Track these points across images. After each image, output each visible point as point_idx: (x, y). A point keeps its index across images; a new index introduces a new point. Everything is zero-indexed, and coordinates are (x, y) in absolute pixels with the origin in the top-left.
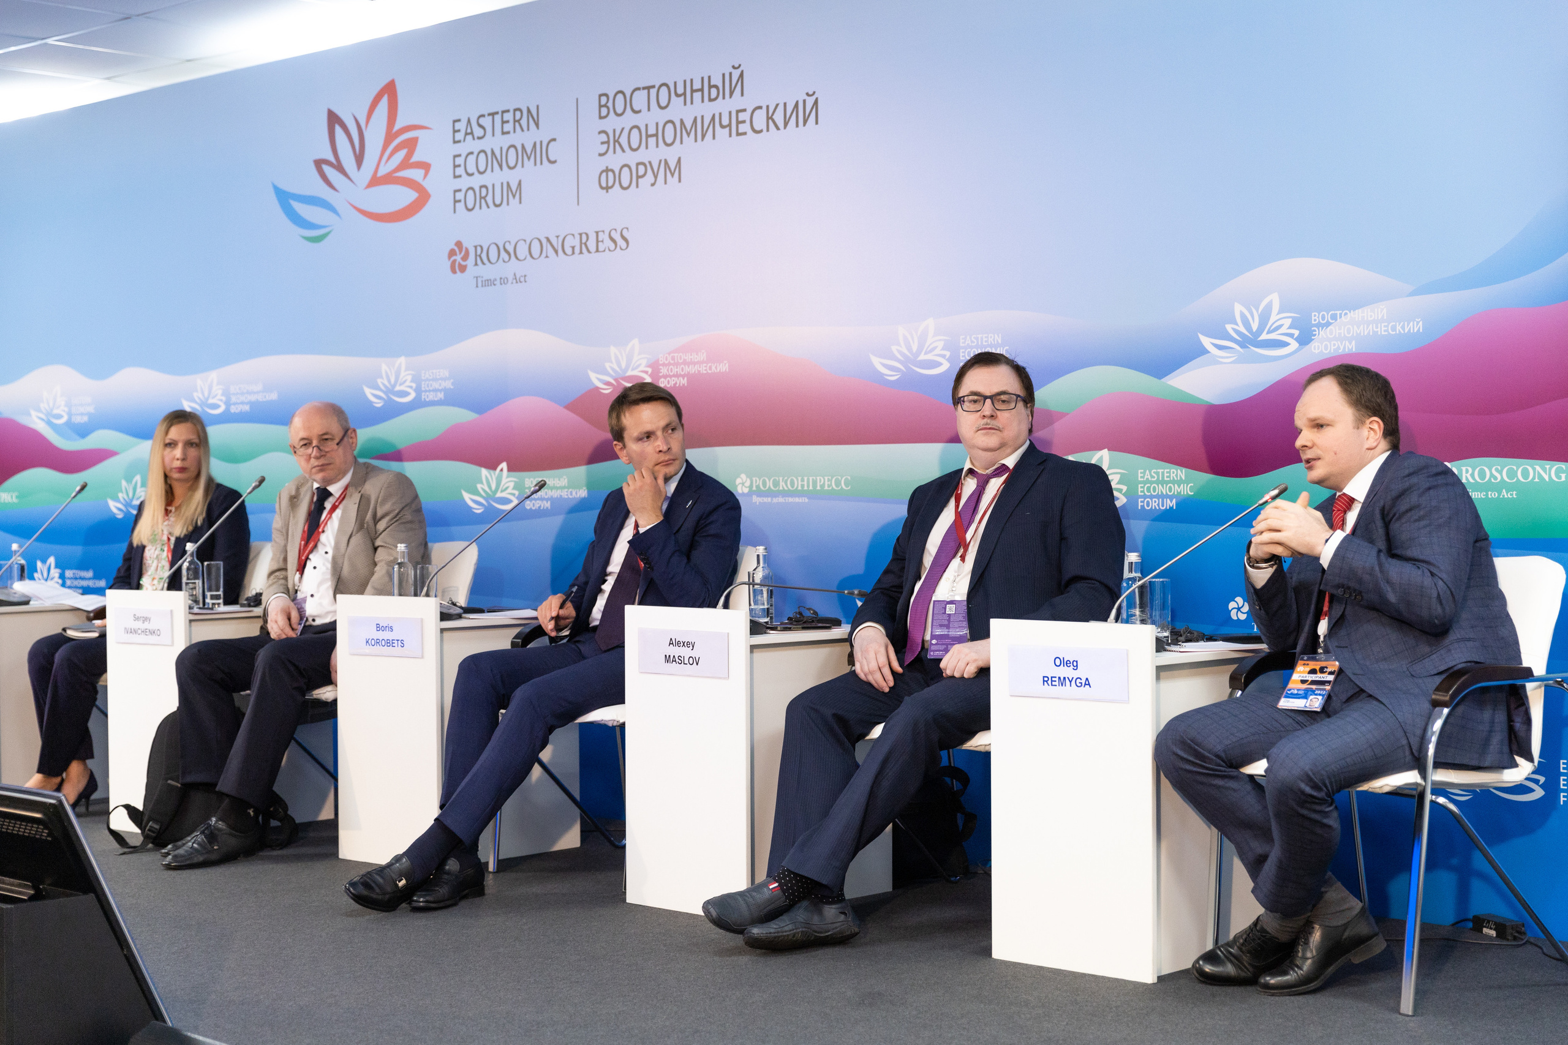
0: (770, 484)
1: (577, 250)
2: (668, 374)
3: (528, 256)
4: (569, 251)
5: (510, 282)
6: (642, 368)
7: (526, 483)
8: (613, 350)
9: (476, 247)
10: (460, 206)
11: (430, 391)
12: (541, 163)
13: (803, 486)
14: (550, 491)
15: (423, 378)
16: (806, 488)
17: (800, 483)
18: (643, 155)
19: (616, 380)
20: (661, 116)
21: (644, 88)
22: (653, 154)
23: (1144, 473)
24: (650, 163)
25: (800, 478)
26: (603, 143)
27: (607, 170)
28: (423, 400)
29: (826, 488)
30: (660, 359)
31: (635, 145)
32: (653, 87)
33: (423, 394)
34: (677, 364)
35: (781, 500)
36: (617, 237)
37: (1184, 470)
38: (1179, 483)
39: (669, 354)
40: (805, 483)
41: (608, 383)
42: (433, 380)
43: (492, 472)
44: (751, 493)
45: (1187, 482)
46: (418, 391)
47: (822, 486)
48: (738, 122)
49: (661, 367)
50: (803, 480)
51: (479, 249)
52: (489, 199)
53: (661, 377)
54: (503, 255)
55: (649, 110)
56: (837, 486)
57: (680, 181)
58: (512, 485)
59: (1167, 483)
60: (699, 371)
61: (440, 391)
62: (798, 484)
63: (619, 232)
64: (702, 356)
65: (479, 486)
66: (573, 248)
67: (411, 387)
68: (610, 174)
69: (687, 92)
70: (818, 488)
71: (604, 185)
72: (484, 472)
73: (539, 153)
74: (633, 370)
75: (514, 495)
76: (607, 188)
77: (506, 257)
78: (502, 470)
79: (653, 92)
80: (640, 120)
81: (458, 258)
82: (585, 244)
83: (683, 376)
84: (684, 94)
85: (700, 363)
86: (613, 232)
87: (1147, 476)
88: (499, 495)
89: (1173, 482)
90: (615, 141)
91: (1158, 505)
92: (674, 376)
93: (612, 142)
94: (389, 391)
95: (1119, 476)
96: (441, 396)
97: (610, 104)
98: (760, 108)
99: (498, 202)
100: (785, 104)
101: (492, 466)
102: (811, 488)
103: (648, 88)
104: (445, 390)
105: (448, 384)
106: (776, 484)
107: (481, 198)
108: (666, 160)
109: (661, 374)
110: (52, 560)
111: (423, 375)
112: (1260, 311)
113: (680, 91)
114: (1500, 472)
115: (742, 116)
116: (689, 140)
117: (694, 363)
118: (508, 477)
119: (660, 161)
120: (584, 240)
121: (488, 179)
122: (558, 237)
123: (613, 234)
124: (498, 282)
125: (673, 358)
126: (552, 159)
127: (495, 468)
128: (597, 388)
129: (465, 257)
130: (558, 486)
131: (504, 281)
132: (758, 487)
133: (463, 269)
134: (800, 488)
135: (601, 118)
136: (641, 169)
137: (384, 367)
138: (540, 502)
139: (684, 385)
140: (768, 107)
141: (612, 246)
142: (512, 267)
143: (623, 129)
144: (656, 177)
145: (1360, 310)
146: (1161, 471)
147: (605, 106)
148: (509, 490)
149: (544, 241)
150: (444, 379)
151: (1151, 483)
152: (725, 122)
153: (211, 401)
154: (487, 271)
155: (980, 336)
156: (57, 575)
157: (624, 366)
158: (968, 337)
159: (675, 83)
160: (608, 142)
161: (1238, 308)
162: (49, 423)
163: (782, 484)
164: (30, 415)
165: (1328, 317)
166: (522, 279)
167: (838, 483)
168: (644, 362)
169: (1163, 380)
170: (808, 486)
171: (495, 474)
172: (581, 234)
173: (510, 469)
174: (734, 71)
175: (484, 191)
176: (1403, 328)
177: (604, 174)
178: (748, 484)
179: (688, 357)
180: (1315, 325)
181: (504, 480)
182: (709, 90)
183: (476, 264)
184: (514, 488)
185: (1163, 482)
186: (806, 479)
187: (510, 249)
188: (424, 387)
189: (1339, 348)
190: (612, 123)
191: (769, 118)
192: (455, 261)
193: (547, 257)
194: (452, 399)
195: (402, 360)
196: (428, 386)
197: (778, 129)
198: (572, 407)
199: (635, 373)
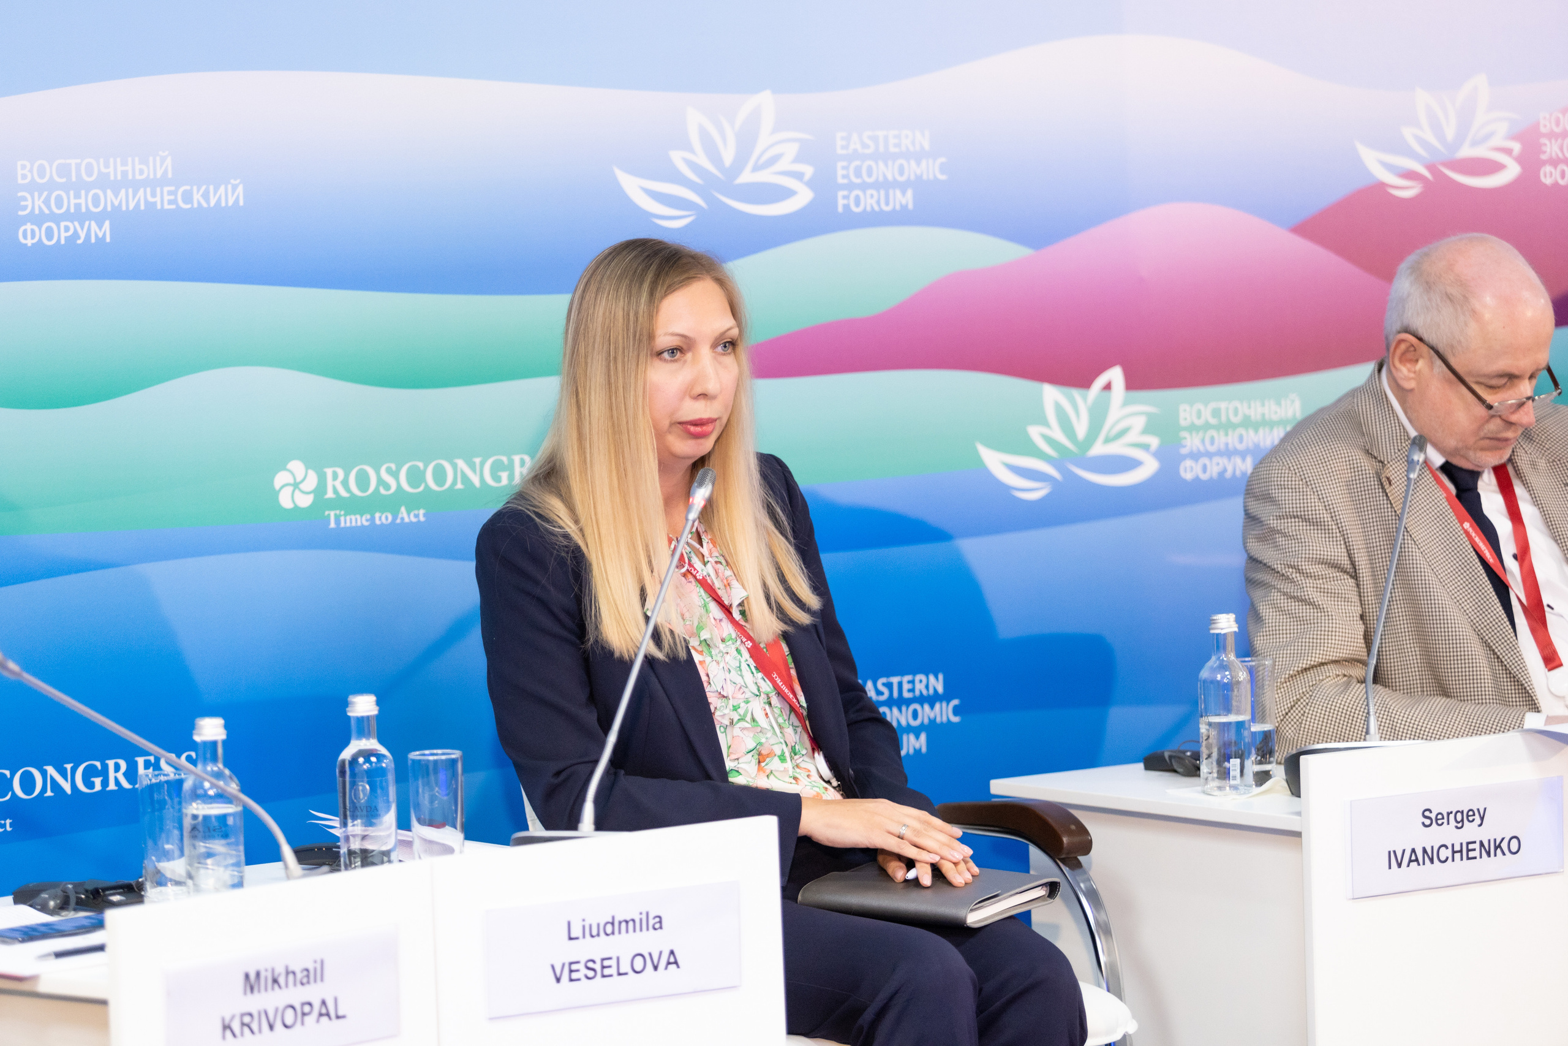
2: (1560, 155)
6: (1498, 141)
7: (1182, 415)
8: (1422, 98)
11: (864, 187)
14: (1251, 433)
15: (840, 151)
19: (1431, 168)
28: (840, 209)
30: (1542, 122)
33: (841, 194)
41: (1410, 175)
42: (876, 156)
43: (1076, 393)
46: (823, 185)
49: (1544, 140)
53: (1544, 163)
58: (1139, 422)
61: (903, 187)
65: (1035, 432)
67: (797, 175)
72: (1051, 394)
74: (1475, 143)
75: (1145, 447)
78: (1108, 387)
88: (1098, 449)
94: (715, 185)
96: (905, 199)
101: (1076, 376)
104: (918, 185)
105: (931, 170)
109: (1544, 157)
111: (840, 143)
118: (1126, 403)
127: (1087, 385)
128: (1382, 186)
130: (1275, 418)
137: (695, 120)
138: (1223, 461)
148: (1133, 437)
150: (918, 156)
157: (1450, 134)
168: (1502, 128)
171: (1085, 399)
181: (1115, 412)
184: (1147, 430)
188: (845, 174)
195: (765, 101)
196: (858, 172)
198: (1311, 228)
199: (1482, 152)
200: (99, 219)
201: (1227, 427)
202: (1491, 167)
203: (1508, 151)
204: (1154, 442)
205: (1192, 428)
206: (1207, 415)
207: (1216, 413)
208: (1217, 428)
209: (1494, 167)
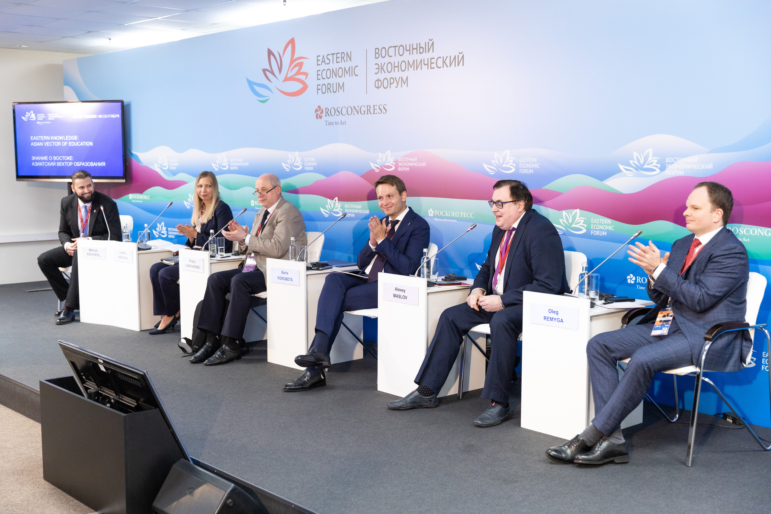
0: (442, 213)
1: (366, 112)
2: (401, 165)
3: (347, 114)
4: (363, 113)
5: (339, 124)
6: (391, 163)
7: (345, 206)
8: (380, 154)
9: (326, 109)
10: (320, 91)
11: (308, 166)
12: (352, 76)
13: (455, 215)
14: (354, 210)
16: (456, 216)
17: (454, 214)
18: (393, 75)
19: (381, 167)
20: (400, 59)
21: (393, 47)
22: (396, 74)
23: (594, 220)
24: (395, 78)
25: (454, 212)
26: (376, 69)
27: (378, 80)
28: (305, 170)
29: (464, 217)
30: (399, 159)
31: (389, 70)
32: (397, 46)
33: (305, 167)
34: (405, 162)
35: (446, 220)
36: (382, 108)
37: (610, 220)
38: (608, 225)
39: (402, 157)
40: (456, 214)
41: (378, 168)
42: (309, 162)
43: (332, 200)
44: (434, 217)
45: (611, 225)
46: (303, 166)
47: (463, 216)
48: (431, 63)
49: (399, 163)
50: (455, 213)
51: (327, 109)
52: (331, 89)
53: (399, 167)
54: (337, 112)
55: (395, 56)
56: (469, 216)
57: (407, 86)
58: (339, 206)
59: (603, 225)
60: (414, 165)
61: (312, 166)
62: (453, 214)
63: (383, 106)
64: (415, 159)
65: (327, 206)
66: (364, 111)
67: (300, 164)
68: (379, 82)
69: (411, 49)
70: (461, 216)
71: (377, 86)
72: (329, 200)
73: (351, 72)
74: (388, 163)
75: (340, 210)
76: (378, 88)
77: (338, 114)
78: (336, 200)
79: (397, 48)
80: (391, 60)
81: (319, 113)
82: (369, 110)
83: (408, 167)
84: (410, 50)
85: (415, 162)
86: (380, 106)
87: (595, 221)
88: (334, 210)
89: (606, 224)
90: (382, 68)
91: (599, 233)
92: (404, 167)
93: (380, 68)
94: (292, 165)
95: (583, 220)
96: (312, 168)
97: (380, 53)
98: (440, 57)
99: (335, 91)
100: (450, 56)
101: (332, 198)
102: (458, 216)
103: (395, 47)
104: (313, 166)
105: (315, 164)
106: (444, 213)
107: (328, 89)
108: (402, 77)
110: (163, 223)
111: (305, 160)
112: (644, 155)
113: (408, 49)
114: (743, 231)
115: (433, 61)
116: (411, 70)
117: (412, 162)
118: (338, 203)
119: (400, 77)
120: (369, 109)
121: (331, 81)
122: (358, 106)
123: (380, 107)
124: (334, 124)
125: (404, 159)
126: (356, 74)
127: (333, 199)
128: (374, 169)
129: (322, 113)
130: (358, 208)
131: (337, 123)
132: (437, 214)
133: (321, 117)
134: (454, 216)
135: (376, 58)
136: (392, 81)
137: (290, 155)
138: (350, 214)
139: (408, 171)
140: (443, 57)
141: (380, 112)
142: (340, 118)
143: (385, 63)
144: (398, 84)
145: (686, 158)
146: (601, 219)
147: (378, 53)
149: (353, 108)
150: (314, 162)
151: (597, 224)
152: (426, 63)
153: (223, 164)
154: (330, 119)
155: (528, 158)
156: (165, 229)
157: (384, 161)
158: (523, 159)
159: (406, 45)
160: (379, 68)
161: (635, 154)
162: (161, 169)
163: (446, 214)
164: (154, 165)
165: (673, 160)
166: (344, 123)
167: (469, 215)
168: (392, 160)
169: (603, 182)
170: (457, 216)
171: (333, 202)
172: (367, 106)
173: (338, 200)
174: (430, 41)
175: (329, 85)
176: (704, 167)
177: (377, 82)
178: (433, 213)
179: (410, 159)
180: (667, 163)
181: (337, 205)
182: (420, 49)
183: (326, 116)
184: (341, 208)
185: (601, 224)
186: (456, 212)
187: (340, 110)
188: (305, 164)
189: (677, 173)
190: (380, 61)
191: (444, 62)
192: (318, 114)
193: (354, 114)
194: (316, 170)
195: (297, 153)
196: (307, 164)
197: (447, 67)
198: (363, 176)
199: (389, 164)
200: (237, 166)
201: (351, 209)
202: (390, 167)
203: (393, 164)
204: (341, 210)
205: (346, 208)
206: (348, 206)
207: (350, 206)
208: (350, 209)
209: (391, 167)
